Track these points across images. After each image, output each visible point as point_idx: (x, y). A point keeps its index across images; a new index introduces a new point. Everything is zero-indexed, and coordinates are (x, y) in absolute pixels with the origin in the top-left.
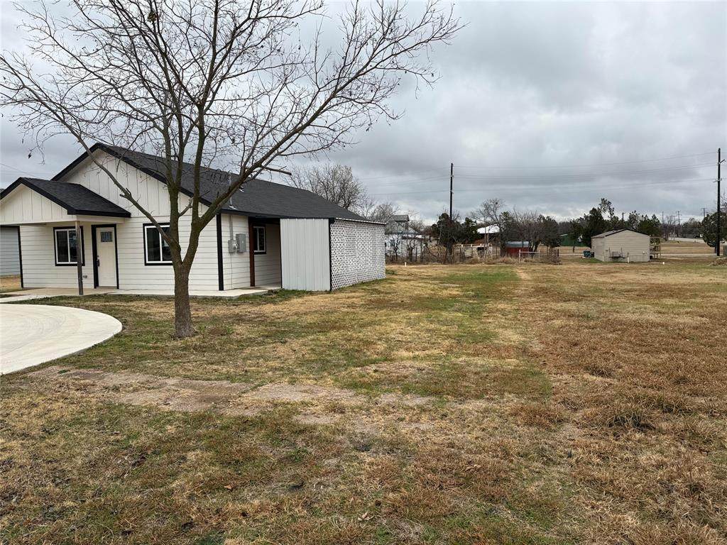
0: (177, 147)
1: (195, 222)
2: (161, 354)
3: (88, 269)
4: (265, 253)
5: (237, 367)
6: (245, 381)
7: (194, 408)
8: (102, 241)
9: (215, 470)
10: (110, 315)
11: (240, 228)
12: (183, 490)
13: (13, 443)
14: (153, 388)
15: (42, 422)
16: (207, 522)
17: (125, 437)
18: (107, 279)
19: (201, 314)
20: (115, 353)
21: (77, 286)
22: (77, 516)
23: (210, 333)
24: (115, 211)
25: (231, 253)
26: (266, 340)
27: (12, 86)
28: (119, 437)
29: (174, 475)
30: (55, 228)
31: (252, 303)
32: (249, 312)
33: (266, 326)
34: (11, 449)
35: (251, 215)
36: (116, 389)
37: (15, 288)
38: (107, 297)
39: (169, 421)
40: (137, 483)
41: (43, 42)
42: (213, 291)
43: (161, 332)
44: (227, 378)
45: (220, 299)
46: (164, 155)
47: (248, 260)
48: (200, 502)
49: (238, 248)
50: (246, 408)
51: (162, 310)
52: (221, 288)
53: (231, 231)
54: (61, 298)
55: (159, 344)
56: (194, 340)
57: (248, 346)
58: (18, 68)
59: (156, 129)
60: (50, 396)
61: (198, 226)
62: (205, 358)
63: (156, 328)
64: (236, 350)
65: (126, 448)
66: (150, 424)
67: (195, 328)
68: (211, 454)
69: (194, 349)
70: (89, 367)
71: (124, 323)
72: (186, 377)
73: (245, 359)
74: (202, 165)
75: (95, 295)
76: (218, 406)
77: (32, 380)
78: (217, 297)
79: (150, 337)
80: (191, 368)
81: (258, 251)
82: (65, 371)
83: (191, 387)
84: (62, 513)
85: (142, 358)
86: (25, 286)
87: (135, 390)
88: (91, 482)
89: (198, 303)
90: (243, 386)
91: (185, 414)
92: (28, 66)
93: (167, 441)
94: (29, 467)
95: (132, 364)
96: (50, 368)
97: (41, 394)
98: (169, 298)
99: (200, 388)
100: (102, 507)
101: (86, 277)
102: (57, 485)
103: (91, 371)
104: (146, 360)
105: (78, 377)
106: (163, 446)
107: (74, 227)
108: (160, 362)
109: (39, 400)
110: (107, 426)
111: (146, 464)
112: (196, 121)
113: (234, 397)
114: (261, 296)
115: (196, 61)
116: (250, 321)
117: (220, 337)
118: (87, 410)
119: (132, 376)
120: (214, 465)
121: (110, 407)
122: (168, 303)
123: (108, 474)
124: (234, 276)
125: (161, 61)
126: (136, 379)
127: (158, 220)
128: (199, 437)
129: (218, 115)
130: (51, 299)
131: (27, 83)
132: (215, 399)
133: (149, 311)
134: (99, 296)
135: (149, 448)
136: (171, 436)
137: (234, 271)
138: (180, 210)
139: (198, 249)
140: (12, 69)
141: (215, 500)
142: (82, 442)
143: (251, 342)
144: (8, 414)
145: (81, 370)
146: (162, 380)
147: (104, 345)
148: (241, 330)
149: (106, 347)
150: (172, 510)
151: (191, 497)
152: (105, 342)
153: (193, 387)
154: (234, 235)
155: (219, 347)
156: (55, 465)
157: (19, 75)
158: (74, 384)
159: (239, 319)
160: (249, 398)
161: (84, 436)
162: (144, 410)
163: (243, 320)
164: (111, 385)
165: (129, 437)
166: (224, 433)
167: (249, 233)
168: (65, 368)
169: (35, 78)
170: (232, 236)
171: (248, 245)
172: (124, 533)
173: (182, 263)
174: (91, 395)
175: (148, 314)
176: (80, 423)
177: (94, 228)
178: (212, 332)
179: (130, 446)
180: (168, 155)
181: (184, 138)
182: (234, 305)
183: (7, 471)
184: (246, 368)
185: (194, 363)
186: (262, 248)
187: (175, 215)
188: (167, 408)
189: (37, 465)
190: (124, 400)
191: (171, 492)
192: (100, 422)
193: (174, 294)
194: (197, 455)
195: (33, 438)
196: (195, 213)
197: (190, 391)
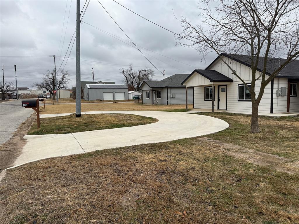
0: (257, 50)
1: (263, 83)
2: (246, 138)
3: (216, 103)
4: (296, 96)
5: (281, 150)
6: (286, 157)
7: (261, 164)
8: (222, 91)
9: (273, 194)
10: (224, 120)
11: (284, 84)
12: (259, 198)
13: (195, 162)
14: (243, 152)
15: (203, 157)
16: (270, 215)
17: (233, 169)
18: (222, 106)
19: (262, 123)
20: (227, 135)
21: (212, 109)
22: (217, 194)
23: (267, 132)
24: (227, 79)
25: (277, 96)
26: (296, 139)
27: (197, 37)
28: (230, 169)
29: (255, 190)
30: (205, 87)
31: (288, 120)
32: (286, 125)
33: (296, 132)
34: (194, 164)
35: (289, 78)
36: (228, 150)
37: (191, 108)
38: (222, 113)
39: (251, 167)
40: (238, 189)
41: (206, 19)
42: (267, 113)
43: (245, 129)
44: (277, 154)
45: (271, 117)
46: (251, 55)
47: (287, 99)
48: (266, 205)
49: (282, 94)
50: (288, 170)
51: (245, 120)
52: (272, 112)
53: (278, 86)
54: (206, 112)
55: (244, 134)
56: (260, 135)
57: (286, 141)
58: (199, 30)
59: (248, 44)
60: (205, 148)
61: (264, 84)
62: (265, 143)
63: (243, 128)
64: (280, 142)
65: (234, 174)
66: (243, 167)
67: (260, 129)
68: (271, 186)
69: (260, 138)
70: (218, 140)
71: (230, 124)
72: (257, 150)
73: (285, 147)
74: (268, 57)
75: (218, 112)
76: (273, 166)
77: (199, 141)
78: (269, 116)
79: (240, 131)
80: (259, 147)
81: (292, 95)
82: (209, 140)
83: (259, 155)
84: (212, 191)
85: (238, 139)
86: (194, 108)
87: (236, 152)
88: (221, 183)
89: (261, 118)
90: (286, 160)
91: (258, 166)
92: (202, 29)
93: (250, 175)
94: (200, 172)
95: (234, 141)
96: (204, 138)
97: (202, 147)
98: (248, 115)
99: (264, 156)
100: (226, 194)
101: (215, 105)
102: (210, 181)
103: (218, 141)
104: (239, 140)
105: (214, 142)
106: (248, 177)
107: (212, 87)
108: (246, 142)
109: (202, 148)
110: (226, 164)
111: (242, 182)
112: (267, 37)
113: (281, 163)
114: (293, 117)
115: (268, 10)
116: (287, 129)
117: (272, 135)
118: (218, 156)
119: (234, 146)
120: (272, 191)
121: (226, 156)
122: (247, 117)
123: (227, 182)
124: (278, 107)
125: (252, 14)
126: (236, 147)
127: (246, 82)
128: (265, 178)
129: (277, 32)
130: (203, 113)
131: (201, 35)
132: (272, 163)
133: (239, 120)
134: (219, 113)
135: (243, 176)
136: (252, 174)
137: (279, 104)
138: (256, 78)
139: (263, 95)
140: (197, 31)
141: (274, 207)
142: (217, 167)
143: (288, 139)
144: (193, 152)
145: (215, 140)
146: (247, 149)
147: (222, 132)
148: (282, 132)
149: (223, 132)
150: (254, 205)
151: (262, 202)
152: (223, 131)
153: (261, 155)
154: (280, 88)
155: (271, 139)
156: (209, 173)
157: (199, 33)
158: (213, 145)
159: (281, 127)
160: (289, 165)
161: (218, 165)
162: (240, 160)
163: (283, 128)
164: (226, 148)
165: (234, 170)
166: (277, 179)
167: (288, 86)
168: (209, 139)
169: (204, 33)
170: (278, 88)
171: (287, 92)
172: (235, 207)
173: (256, 101)
174: (219, 150)
175: (239, 121)
176: (216, 160)
177: (219, 86)
178: (268, 132)
179: (235, 173)
180: (253, 54)
181: (260, 46)
182: (278, 121)
183: (194, 171)
184: (286, 151)
185: (260, 144)
186: (294, 93)
187: (254, 80)
188: (249, 162)
189: (203, 171)
190: (232, 155)
191: (253, 197)
192: (223, 161)
193: (251, 114)
194: (264, 185)
195: (201, 161)
196: (263, 79)
197: (259, 156)
